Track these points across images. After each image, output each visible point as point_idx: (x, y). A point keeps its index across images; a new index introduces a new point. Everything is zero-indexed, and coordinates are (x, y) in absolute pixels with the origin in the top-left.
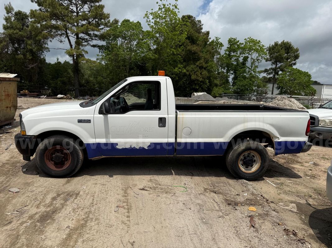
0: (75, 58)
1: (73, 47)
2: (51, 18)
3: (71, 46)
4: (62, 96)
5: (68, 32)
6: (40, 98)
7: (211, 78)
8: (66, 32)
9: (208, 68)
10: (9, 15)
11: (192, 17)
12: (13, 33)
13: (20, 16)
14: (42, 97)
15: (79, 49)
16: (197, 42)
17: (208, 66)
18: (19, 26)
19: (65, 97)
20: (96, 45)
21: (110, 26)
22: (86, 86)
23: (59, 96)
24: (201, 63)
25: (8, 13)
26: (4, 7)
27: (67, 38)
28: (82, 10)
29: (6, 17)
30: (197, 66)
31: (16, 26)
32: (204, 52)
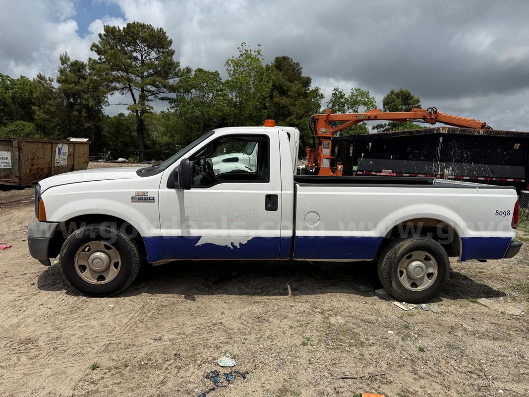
0: (139, 114)
1: (137, 102)
2: (112, 69)
3: (135, 101)
4: (123, 159)
5: (131, 84)
6: (98, 162)
7: (305, 138)
8: (129, 85)
9: (301, 126)
10: (64, 66)
11: (288, 58)
12: (68, 88)
13: (77, 67)
14: (100, 161)
15: (143, 104)
16: (289, 93)
17: (300, 124)
18: (75, 79)
19: (127, 161)
20: (165, 98)
21: (181, 76)
22: (151, 148)
23: (120, 159)
24: (291, 120)
25: (63, 64)
26: (59, 57)
27: (130, 92)
28: (148, 58)
29: (61, 69)
30: (287, 123)
31: (71, 80)
32: (297, 106)
